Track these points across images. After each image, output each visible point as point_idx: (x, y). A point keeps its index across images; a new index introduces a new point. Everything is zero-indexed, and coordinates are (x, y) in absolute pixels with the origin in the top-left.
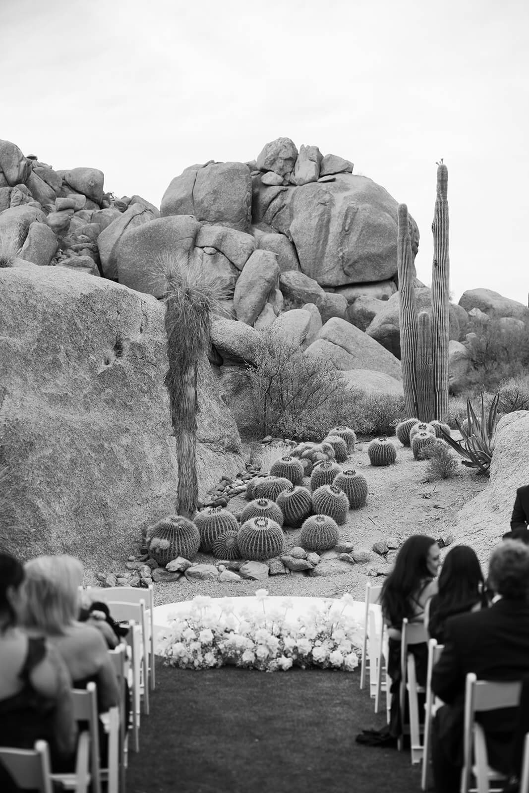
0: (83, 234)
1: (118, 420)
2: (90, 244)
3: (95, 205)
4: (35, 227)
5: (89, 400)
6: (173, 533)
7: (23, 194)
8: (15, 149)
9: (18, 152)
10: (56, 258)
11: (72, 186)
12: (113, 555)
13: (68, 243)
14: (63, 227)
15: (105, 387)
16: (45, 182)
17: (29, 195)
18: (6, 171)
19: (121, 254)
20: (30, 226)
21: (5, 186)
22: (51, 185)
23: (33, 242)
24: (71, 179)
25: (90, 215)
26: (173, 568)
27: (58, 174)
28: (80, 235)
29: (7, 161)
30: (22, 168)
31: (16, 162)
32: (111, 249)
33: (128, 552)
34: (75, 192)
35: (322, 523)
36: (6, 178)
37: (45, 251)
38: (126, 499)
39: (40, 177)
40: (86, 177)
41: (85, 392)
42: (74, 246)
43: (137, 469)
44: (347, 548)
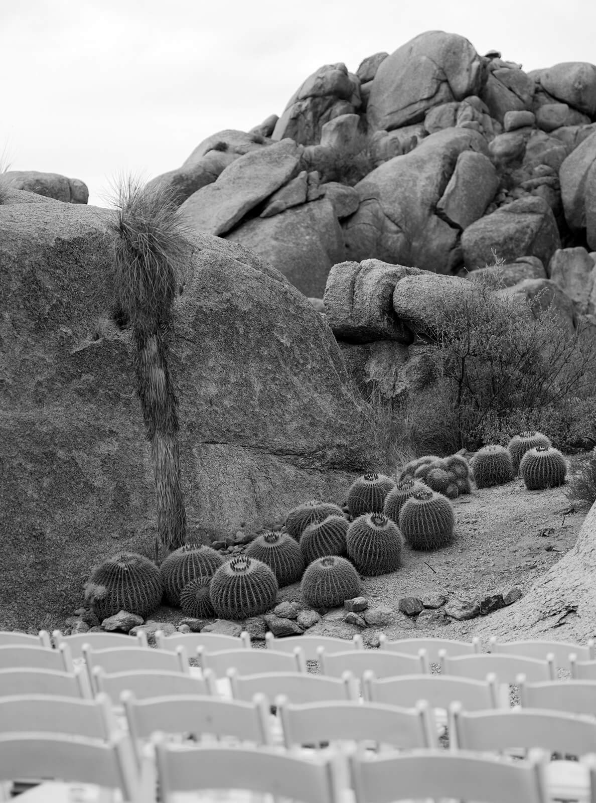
0: (544, 163)
1: (98, 419)
2: (550, 178)
3: (583, 118)
4: (465, 157)
5: (46, 390)
6: (115, 577)
7: (475, 110)
8: (465, 45)
9: (469, 49)
10: (496, 203)
11: (550, 92)
12: (47, 607)
13: (518, 178)
14: (515, 156)
15: (82, 372)
16: (510, 89)
17: (484, 112)
18: (452, 79)
19: (591, 190)
20: (459, 158)
21: (450, 101)
22: (518, 93)
23: (461, 181)
24: (549, 81)
25: (573, 134)
26: (109, 626)
27: (529, 76)
28: (537, 166)
29: (453, 63)
30: (474, 72)
31: (465, 64)
32: (577, 183)
33: (77, 604)
34: (553, 100)
35: (329, 567)
36: (451, 90)
37: (479, 193)
38: (89, 529)
39: (503, 84)
40: (570, 76)
41: (39, 378)
42: (526, 183)
43: (119, 489)
44: (355, 605)
